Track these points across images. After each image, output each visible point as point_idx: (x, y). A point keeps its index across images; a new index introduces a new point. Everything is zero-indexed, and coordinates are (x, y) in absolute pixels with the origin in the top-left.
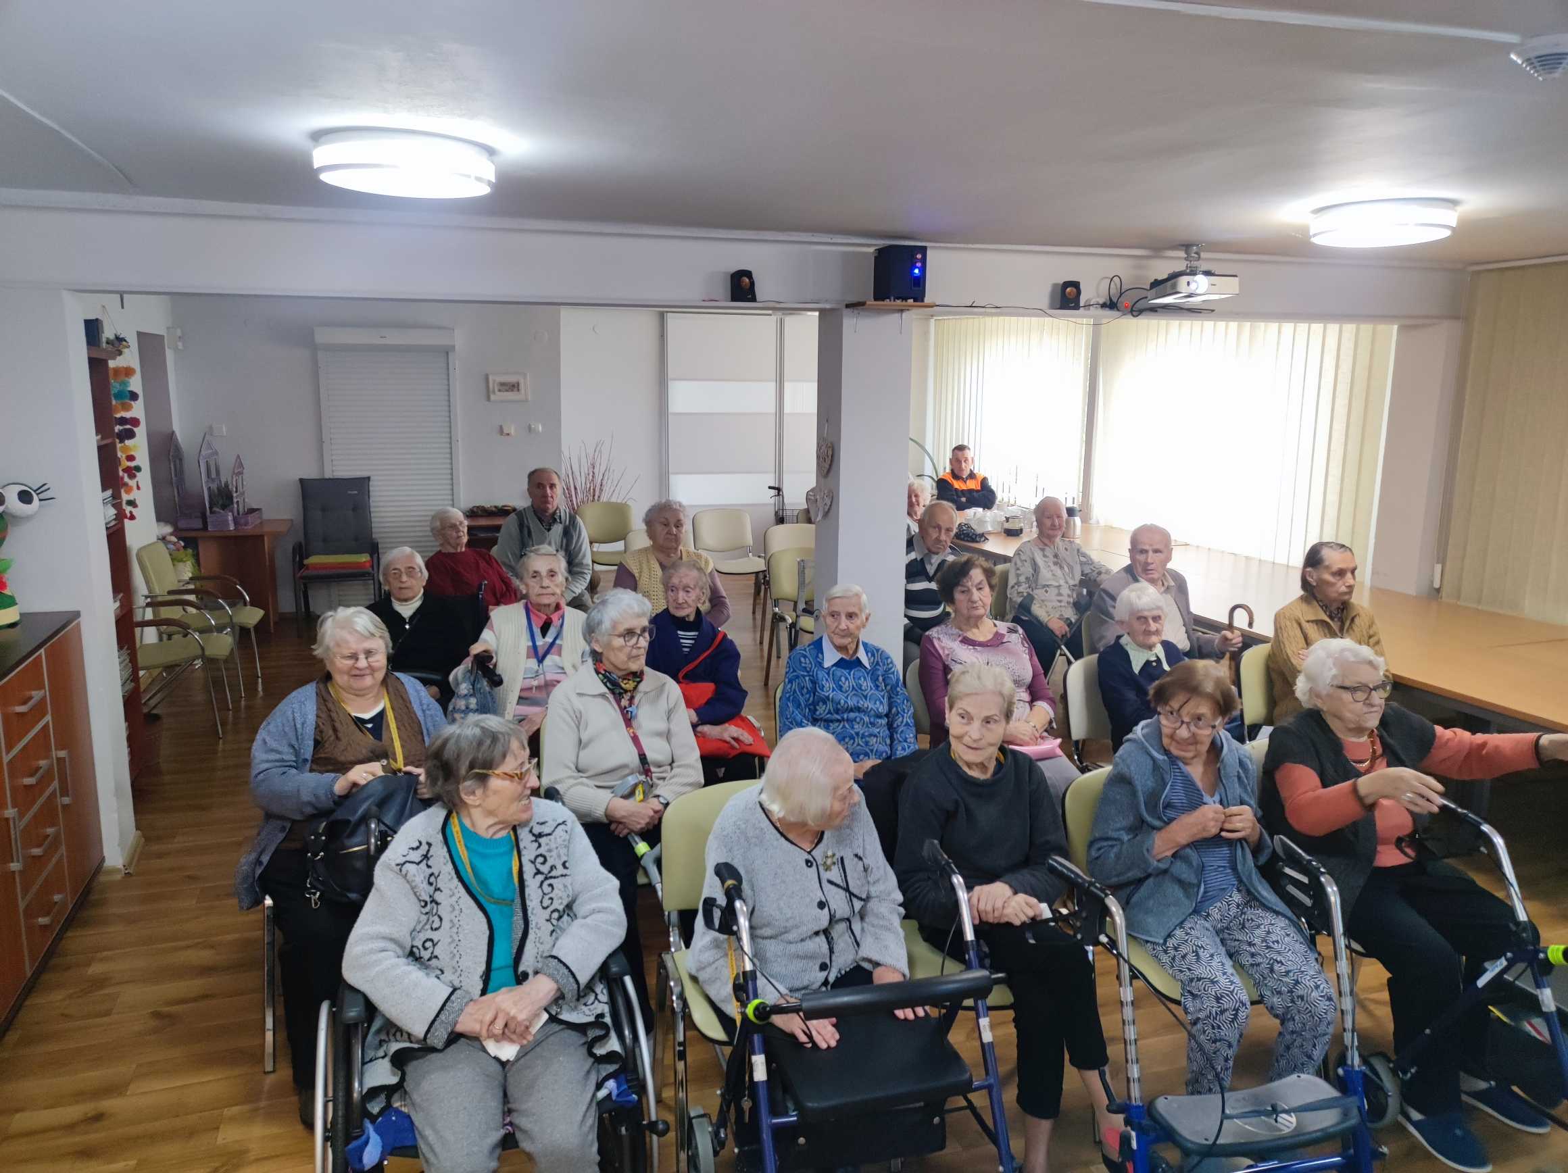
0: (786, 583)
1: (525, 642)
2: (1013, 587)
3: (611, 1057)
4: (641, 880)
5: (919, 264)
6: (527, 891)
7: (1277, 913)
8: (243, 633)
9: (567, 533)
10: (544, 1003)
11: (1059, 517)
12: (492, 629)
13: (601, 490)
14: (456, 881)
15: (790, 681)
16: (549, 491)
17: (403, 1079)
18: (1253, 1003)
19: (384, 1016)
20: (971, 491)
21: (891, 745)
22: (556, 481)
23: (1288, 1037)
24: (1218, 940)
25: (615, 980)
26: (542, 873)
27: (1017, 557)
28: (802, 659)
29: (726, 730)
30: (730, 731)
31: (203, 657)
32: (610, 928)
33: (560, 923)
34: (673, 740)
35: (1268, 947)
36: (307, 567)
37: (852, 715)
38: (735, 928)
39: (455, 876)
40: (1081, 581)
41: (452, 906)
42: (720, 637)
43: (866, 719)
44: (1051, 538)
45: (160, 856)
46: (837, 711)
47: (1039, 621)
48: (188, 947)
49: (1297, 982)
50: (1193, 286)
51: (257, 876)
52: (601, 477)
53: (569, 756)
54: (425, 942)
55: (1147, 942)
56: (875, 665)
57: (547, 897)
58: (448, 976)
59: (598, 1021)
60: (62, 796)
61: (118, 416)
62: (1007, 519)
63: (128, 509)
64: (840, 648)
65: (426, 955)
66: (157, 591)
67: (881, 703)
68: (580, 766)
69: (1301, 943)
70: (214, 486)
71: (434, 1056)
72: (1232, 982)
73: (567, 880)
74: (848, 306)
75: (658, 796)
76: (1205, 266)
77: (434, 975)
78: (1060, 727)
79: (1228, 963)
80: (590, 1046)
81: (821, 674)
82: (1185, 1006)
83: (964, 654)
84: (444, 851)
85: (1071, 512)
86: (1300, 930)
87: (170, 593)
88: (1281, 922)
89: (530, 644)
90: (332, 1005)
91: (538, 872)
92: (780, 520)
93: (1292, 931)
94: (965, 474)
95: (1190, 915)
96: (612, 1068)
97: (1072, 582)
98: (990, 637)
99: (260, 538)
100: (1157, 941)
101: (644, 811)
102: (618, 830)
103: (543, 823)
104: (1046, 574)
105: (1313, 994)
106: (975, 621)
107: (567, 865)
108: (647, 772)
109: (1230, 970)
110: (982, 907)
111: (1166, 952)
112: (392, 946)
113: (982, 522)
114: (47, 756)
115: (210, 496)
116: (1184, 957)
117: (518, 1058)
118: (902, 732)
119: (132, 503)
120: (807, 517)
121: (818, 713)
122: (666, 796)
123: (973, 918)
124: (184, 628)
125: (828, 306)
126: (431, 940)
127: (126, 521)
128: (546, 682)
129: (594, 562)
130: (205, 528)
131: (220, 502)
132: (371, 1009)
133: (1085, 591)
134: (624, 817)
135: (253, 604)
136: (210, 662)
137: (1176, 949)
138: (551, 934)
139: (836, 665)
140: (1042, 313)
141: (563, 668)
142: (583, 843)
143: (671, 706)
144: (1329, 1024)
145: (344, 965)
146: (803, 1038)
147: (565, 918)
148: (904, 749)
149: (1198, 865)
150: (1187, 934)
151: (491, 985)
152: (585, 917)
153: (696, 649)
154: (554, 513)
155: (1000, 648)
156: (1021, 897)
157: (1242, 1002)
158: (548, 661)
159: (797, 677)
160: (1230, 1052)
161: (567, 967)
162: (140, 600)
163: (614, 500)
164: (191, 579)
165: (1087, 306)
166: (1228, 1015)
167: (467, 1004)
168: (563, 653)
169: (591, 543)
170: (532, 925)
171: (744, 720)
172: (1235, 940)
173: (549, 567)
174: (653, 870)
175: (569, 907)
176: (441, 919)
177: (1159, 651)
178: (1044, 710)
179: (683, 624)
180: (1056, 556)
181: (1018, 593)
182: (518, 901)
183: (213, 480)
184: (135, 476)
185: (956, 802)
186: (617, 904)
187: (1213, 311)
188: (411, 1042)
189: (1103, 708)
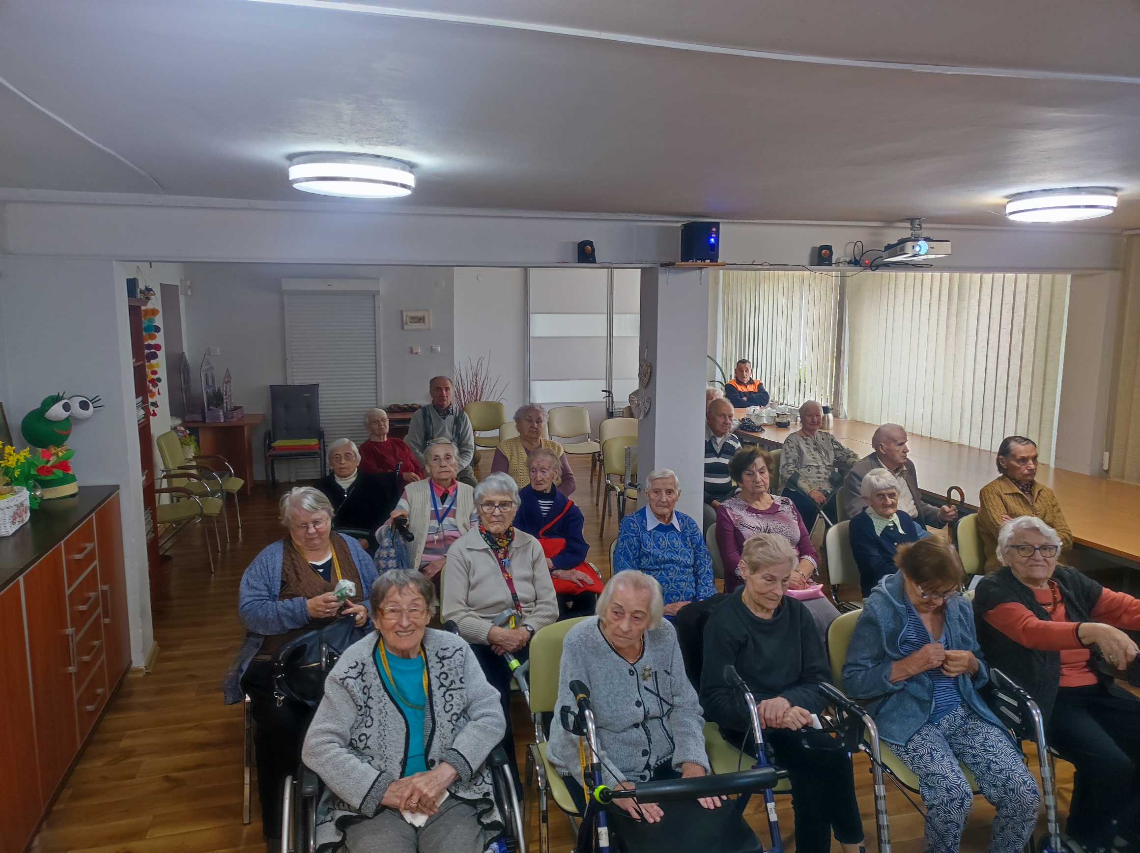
0: (615, 462)
1: (429, 508)
2: (784, 467)
3: (494, 825)
4: (513, 687)
5: (714, 235)
6: (434, 699)
7: (993, 724)
8: (229, 497)
9: (458, 422)
10: (447, 785)
11: (818, 415)
12: (406, 498)
13: (482, 392)
14: (383, 691)
15: (622, 540)
16: (445, 392)
17: (344, 839)
18: (975, 793)
19: (330, 790)
20: (750, 393)
21: (696, 588)
22: (450, 385)
23: (1002, 820)
24: (947, 744)
25: (497, 768)
26: (445, 686)
27: (786, 444)
28: (631, 524)
29: (574, 573)
30: (576, 575)
31: (201, 515)
32: (495, 728)
33: (458, 723)
34: (537, 583)
35: (986, 750)
36: (274, 448)
37: (667, 566)
38: (585, 730)
39: (382, 687)
40: (835, 463)
41: (380, 710)
42: (569, 505)
43: (678, 568)
44: (812, 431)
45: (170, 659)
46: (656, 563)
47: (804, 492)
48: (190, 728)
49: (1009, 779)
50: (917, 249)
51: (240, 680)
52: (481, 383)
53: (461, 596)
54: (360, 736)
55: (893, 744)
56: (684, 529)
57: (448, 704)
58: (377, 762)
59: (485, 799)
60: (105, 617)
61: (146, 343)
62: (778, 415)
63: (152, 408)
64: (660, 516)
65: (361, 745)
66: (171, 467)
67: (689, 557)
68: (469, 603)
69: (1011, 748)
70: (210, 391)
71: (366, 822)
72: (959, 778)
73: (464, 692)
74: (662, 265)
75: (526, 625)
76: (926, 234)
77: (366, 760)
78: (821, 575)
79: (956, 762)
80: (479, 816)
81: (645, 536)
82: (923, 794)
83: (750, 520)
84: (374, 670)
85: (826, 410)
86: (1010, 737)
87: (179, 468)
88: (996, 731)
89: (433, 509)
90: (294, 779)
91: (442, 685)
92: (611, 415)
93: (1003, 738)
94: (746, 381)
95: (925, 724)
96: (495, 833)
97: (828, 464)
98: (769, 506)
99: (241, 428)
100: (900, 744)
101: (515, 637)
102: (497, 650)
103: (445, 649)
104: (808, 457)
105: (1022, 788)
106: (758, 496)
107: (463, 680)
108: (517, 606)
109: (957, 768)
110: (767, 715)
111: (907, 752)
112: (336, 739)
113: (759, 417)
114: (96, 590)
115: (208, 397)
116: (921, 757)
117: (427, 825)
118: (704, 578)
119: (155, 404)
120: (630, 413)
121: (642, 564)
122: (532, 625)
123: (761, 724)
124: (188, 494)
125: (648, 266)
126: (365, 734)
127: (151, 417)
128: (444, 536)
129: (476, 444)
130: (204, 421)
131: (215, 403)
132: (322, 785)
133: (836, 470)
134: (501, 641)
135: (237, 475)
136: (207, 518)
137: (915, 750)
138: (452, 732)
139: (657, 528)
140: (803, 268)
141: (456, 527)
142: (474, 663)
143: (535, 557)
144: (1035, 811)
145: (303, 752)
146: (635, 815)
147: (462, 719)
148: (705, 591)
149: (930, 685)
150: (923, 739)
151: (407, 770)
152: (476, 720)
153: (552, 513)
154: (449, 407)
155: (776, 515)
156: (797, 709)
157: (967, 793)
158: (446, 521)
159: (628, 537)
160: (959, 832)
161: (464, 758)
162: (159, 474)
163: (490, 400)
164: (194, 457)
165: (838, 263)
166: (956, 803)
167: (390, 784)
168: (457, 516)
169: (474, 431)
170: (438, 724)
171: (587, 566)
172: (960, 744)
173: (446, 452)
174: (523, 681)
175: (465, 711)
176: (372, 720)
177: (895, 518)
178: (810, 561)
179: (542, 495)
180: (815, 444)
181: (788, 471)
182: (428, 706)
183: (210, 387)
184: (157, 385)
185: (746, 636)
186: (498, 710)
187: (931, 265)
188: (350, 811)
189: (854, 561)
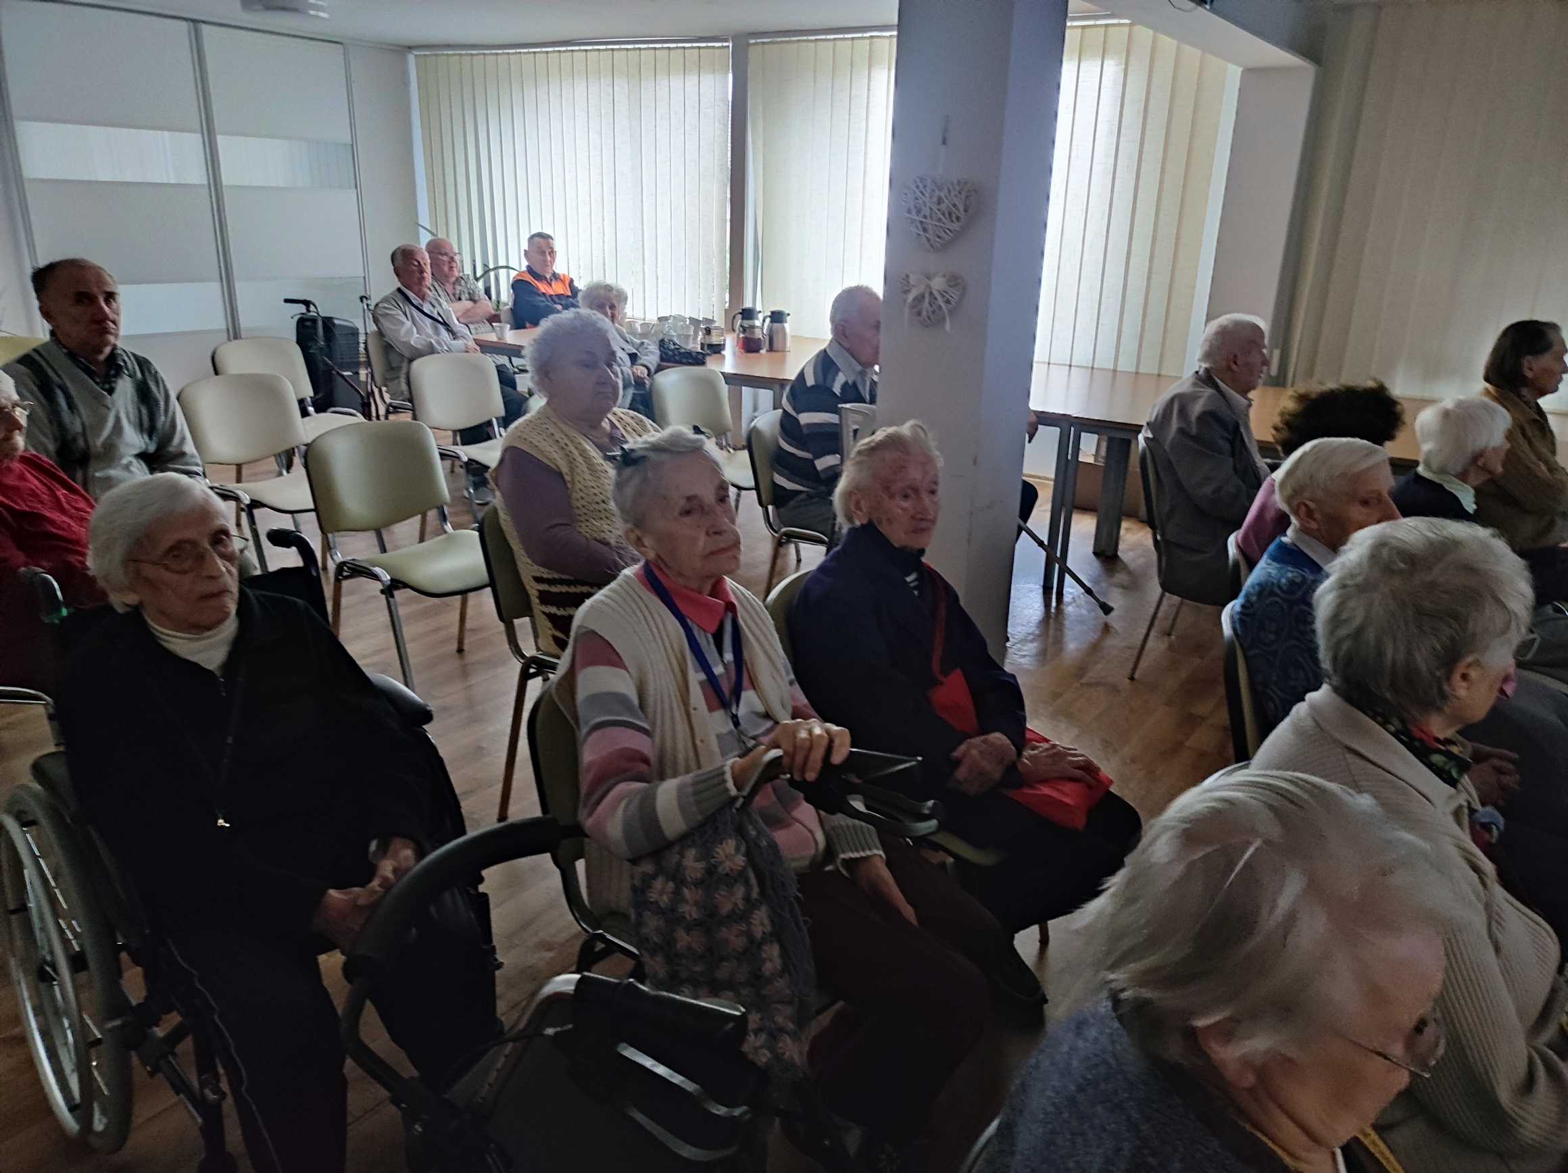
9: (146, 395)
20: (560, 296)
154: (113, 354)
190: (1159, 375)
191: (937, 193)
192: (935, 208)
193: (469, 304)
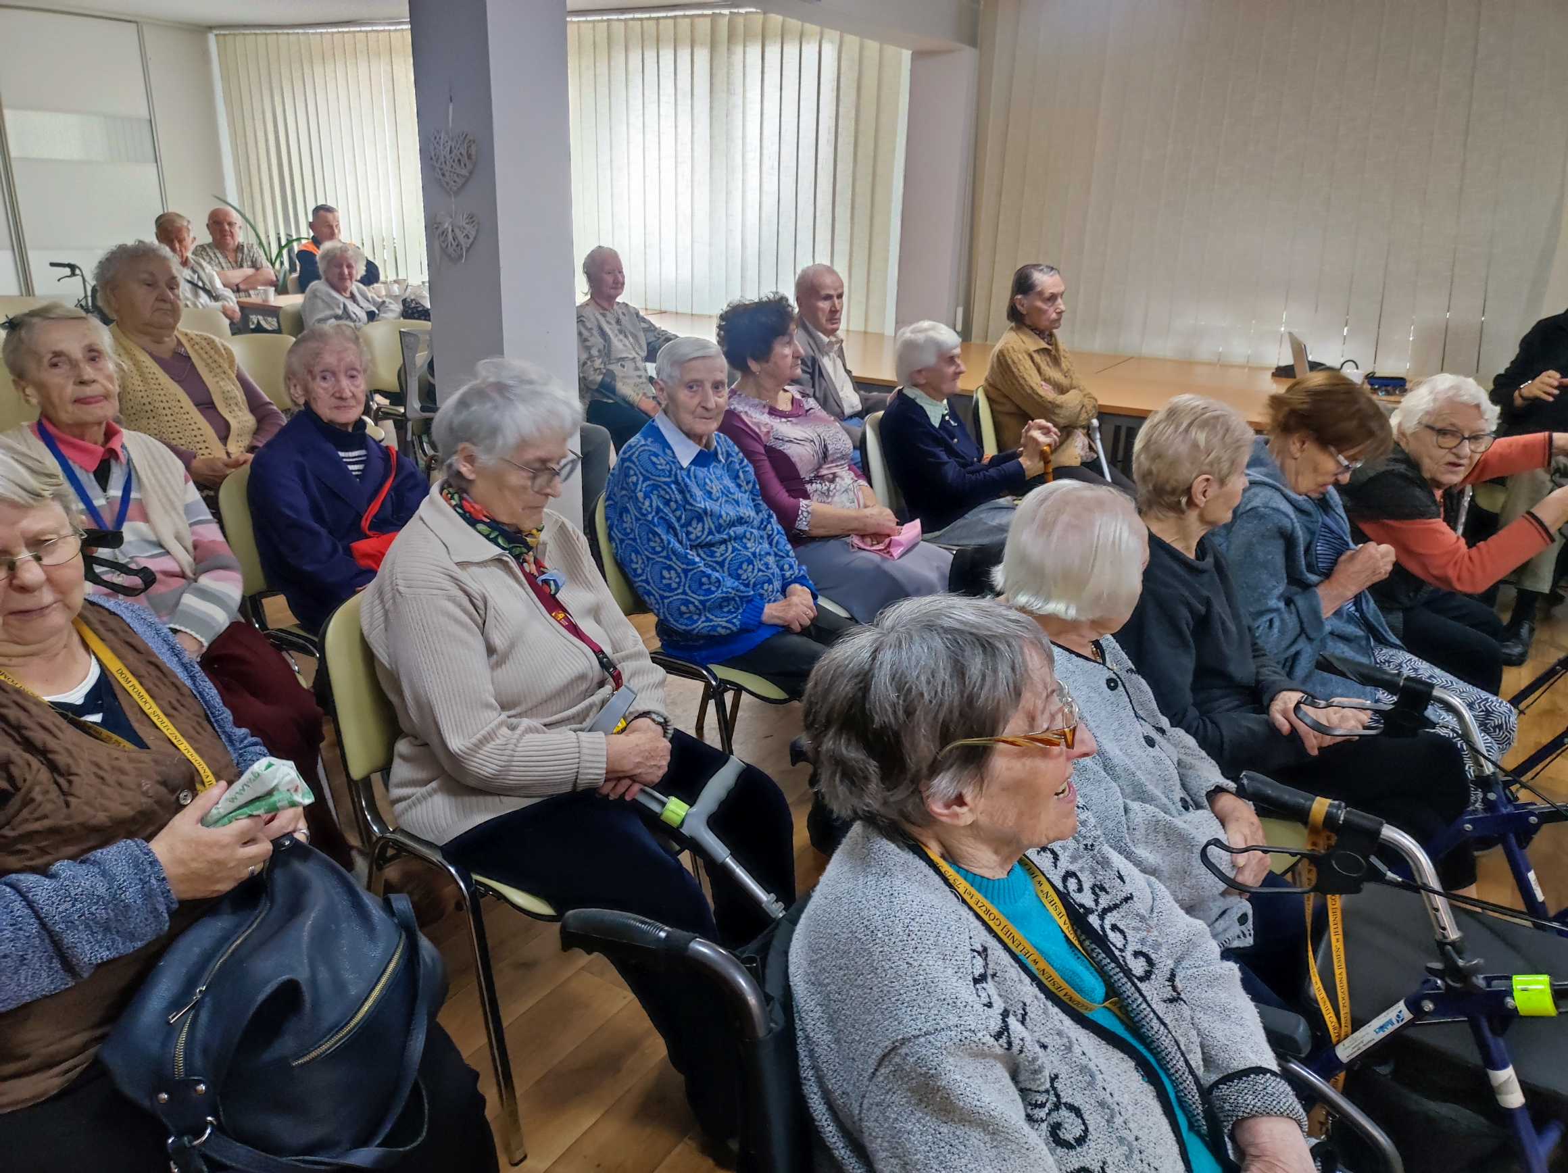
15: (647, 497)
26: (1091, 911)
42: (393, 456)
44: (611, 299)
46: (719, 529)
56: (727, 456)
64: (698, 437)
75: (646, 714)
83: (786, 429)
89: (82, 506)
98: (788, 404)
104: (617, 344)
108: (617, 680)
121: (692, 536)
155: (810, 417)
158: (129, 534)
180: (618, 322)
190: (865, 333)
191: (449, 143)
192: (448, 157)
193: (250, 271)
